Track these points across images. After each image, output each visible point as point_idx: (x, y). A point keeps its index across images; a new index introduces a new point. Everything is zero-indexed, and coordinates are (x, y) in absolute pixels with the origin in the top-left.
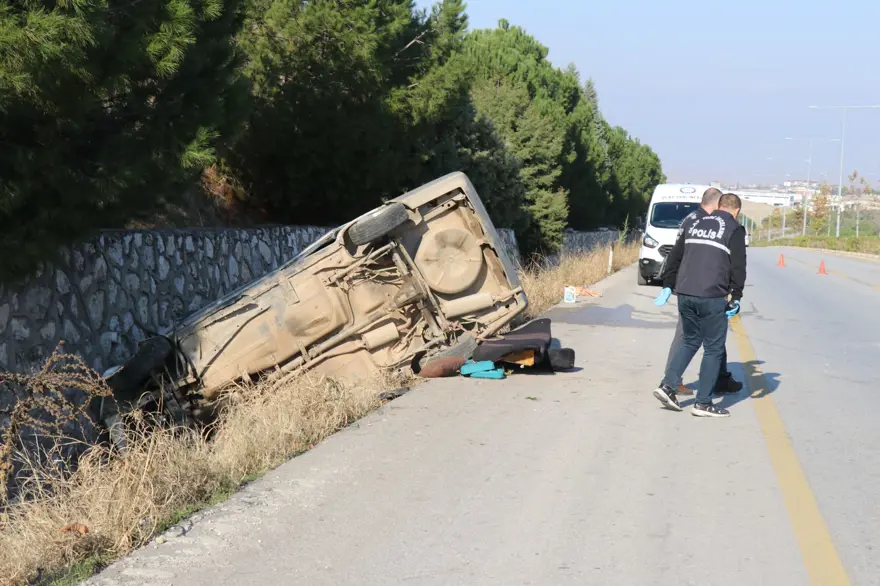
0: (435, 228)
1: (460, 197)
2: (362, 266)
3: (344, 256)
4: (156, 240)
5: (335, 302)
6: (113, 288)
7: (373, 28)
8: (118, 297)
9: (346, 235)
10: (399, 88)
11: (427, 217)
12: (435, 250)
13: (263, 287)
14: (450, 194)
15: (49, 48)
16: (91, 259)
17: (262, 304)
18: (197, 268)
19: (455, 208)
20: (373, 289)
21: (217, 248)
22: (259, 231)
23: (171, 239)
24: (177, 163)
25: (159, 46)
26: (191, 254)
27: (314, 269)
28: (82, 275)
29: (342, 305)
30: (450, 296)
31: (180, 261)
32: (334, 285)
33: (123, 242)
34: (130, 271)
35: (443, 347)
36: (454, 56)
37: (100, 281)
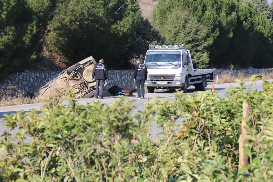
0: (87, 68)
1: (91, 62)
2: (70, 77)
3: (67, 75)
4: (29, 74)
5: (65, 84)
6: (20, 84)
7: (102, 7)
8: (21, 86)
9: (67, 71)
10: (114, 24)
11: (85, 66)
12: (86, 73)
13: (50, 82)
14: (89, 61)
15: (6, 41)
16: (15, 78)
17: (50, 85)
18: (40, 80)
19: (91, 64)
20: (73, 82)
21: (45, 76)
22: (58, 72)
23: (33, 74)
24: (30, 58)
25: (25, 39)
26: (38, 77)
27: (60, 78)
28: (13, 81)
29: (67, 85)
30: (90, 83)
31: (36, 79)
32: (65, 81)
33: (22, 74)
34: (24, 81)
35: (89, 93)
36: (132, 13)
37: (17, 83)
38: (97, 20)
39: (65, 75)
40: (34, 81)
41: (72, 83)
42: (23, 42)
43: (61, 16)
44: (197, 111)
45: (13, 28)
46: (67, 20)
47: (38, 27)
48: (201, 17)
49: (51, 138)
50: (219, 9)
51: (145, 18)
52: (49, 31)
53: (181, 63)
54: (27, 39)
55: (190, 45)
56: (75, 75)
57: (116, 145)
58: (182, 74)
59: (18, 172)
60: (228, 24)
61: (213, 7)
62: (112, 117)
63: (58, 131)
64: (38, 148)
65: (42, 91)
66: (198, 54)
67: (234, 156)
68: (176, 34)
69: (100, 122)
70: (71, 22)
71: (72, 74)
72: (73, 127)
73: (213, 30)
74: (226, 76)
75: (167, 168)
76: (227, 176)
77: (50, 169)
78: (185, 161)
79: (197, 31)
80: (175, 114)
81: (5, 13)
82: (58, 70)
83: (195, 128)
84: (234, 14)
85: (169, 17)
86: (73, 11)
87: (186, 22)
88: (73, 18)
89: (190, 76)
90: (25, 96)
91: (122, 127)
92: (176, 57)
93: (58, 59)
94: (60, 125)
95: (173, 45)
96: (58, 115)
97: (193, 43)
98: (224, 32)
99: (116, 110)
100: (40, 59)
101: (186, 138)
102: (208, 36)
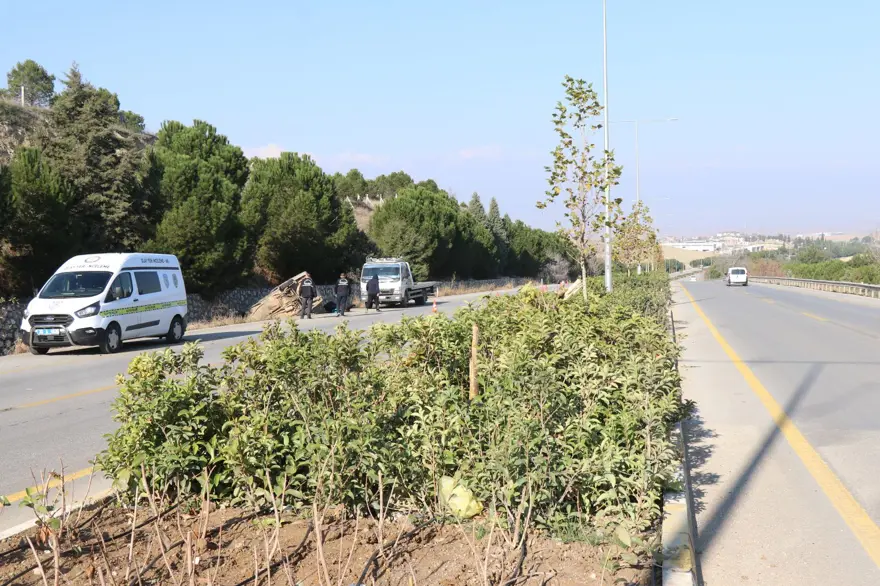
2: (283, 294)
3: (280, 292)
4: (240, 291)
5: (278, 302)
6: (231, 302)
9: (280, 287)
13: (262, 300)
17: (262, 303)
18: (251, 298)
20: (287, 299)
21: (257, 293)
23: (244, 291)
26: (250, 295)
27: (273, 295)
28: (224, 300)
29: (280, 302)
31: (247, 297)
32: (278, 298)
33: (232, 292)
34: (235, 299)
36: (347, 225)
37: (228, 302)
38: (309, 232)
39: (278, 292)
40: (246, 299)
41: (285, 300)
42: (233, 258)
43: (273, 229)
44: (425, 336)
45: (223, 244)
46: (279, 233)
47: (249, 242)
48: (418, 227)
49: (273, 373)
50: (437, 220)
51: (361, 230)
52: (260, 246)
53: (400, 276)
54: (237, 255)
55: (409, 257)
56: (289, 292)
57: (346, 380)
58: (401, 289)
59: (241, 408)
60: (446, 235)
61: (431, 217)
62: (340, 351)
63: (281, 365)
64: (260, 382)
65: (254, 309)
66: (417, 266)
67: (464, 381)
68: (394, 246)
69: (327, 355)
70: (283, 235)
71: (285, 291)
72: (297, 360)
73: (432, 241)
74: (447, 289)
75: (396, 398)
76: (460, 407)
77: (272, 403)
78: (415, 389)
79: (415, 242)
80: (402, 339)
81: (215, 228)
82: (270, 286)
83: (424, 355)
84: (452, 225)
85: (385, 228)
86: (285, 223)
87: (404, 233)
88: (285, 231)
89: (410, 290)
90: (236, 315)
91: (350, 360)
92: (396, 271)
93: (270, 275)
94: (283, 358)
95: (390, 257)
96: (280, 348)
97: (412, 255)
98: (443, 242)
99: (344, 342)
100: (252, 275)
101: (415, 365)
102: (426, 247)
